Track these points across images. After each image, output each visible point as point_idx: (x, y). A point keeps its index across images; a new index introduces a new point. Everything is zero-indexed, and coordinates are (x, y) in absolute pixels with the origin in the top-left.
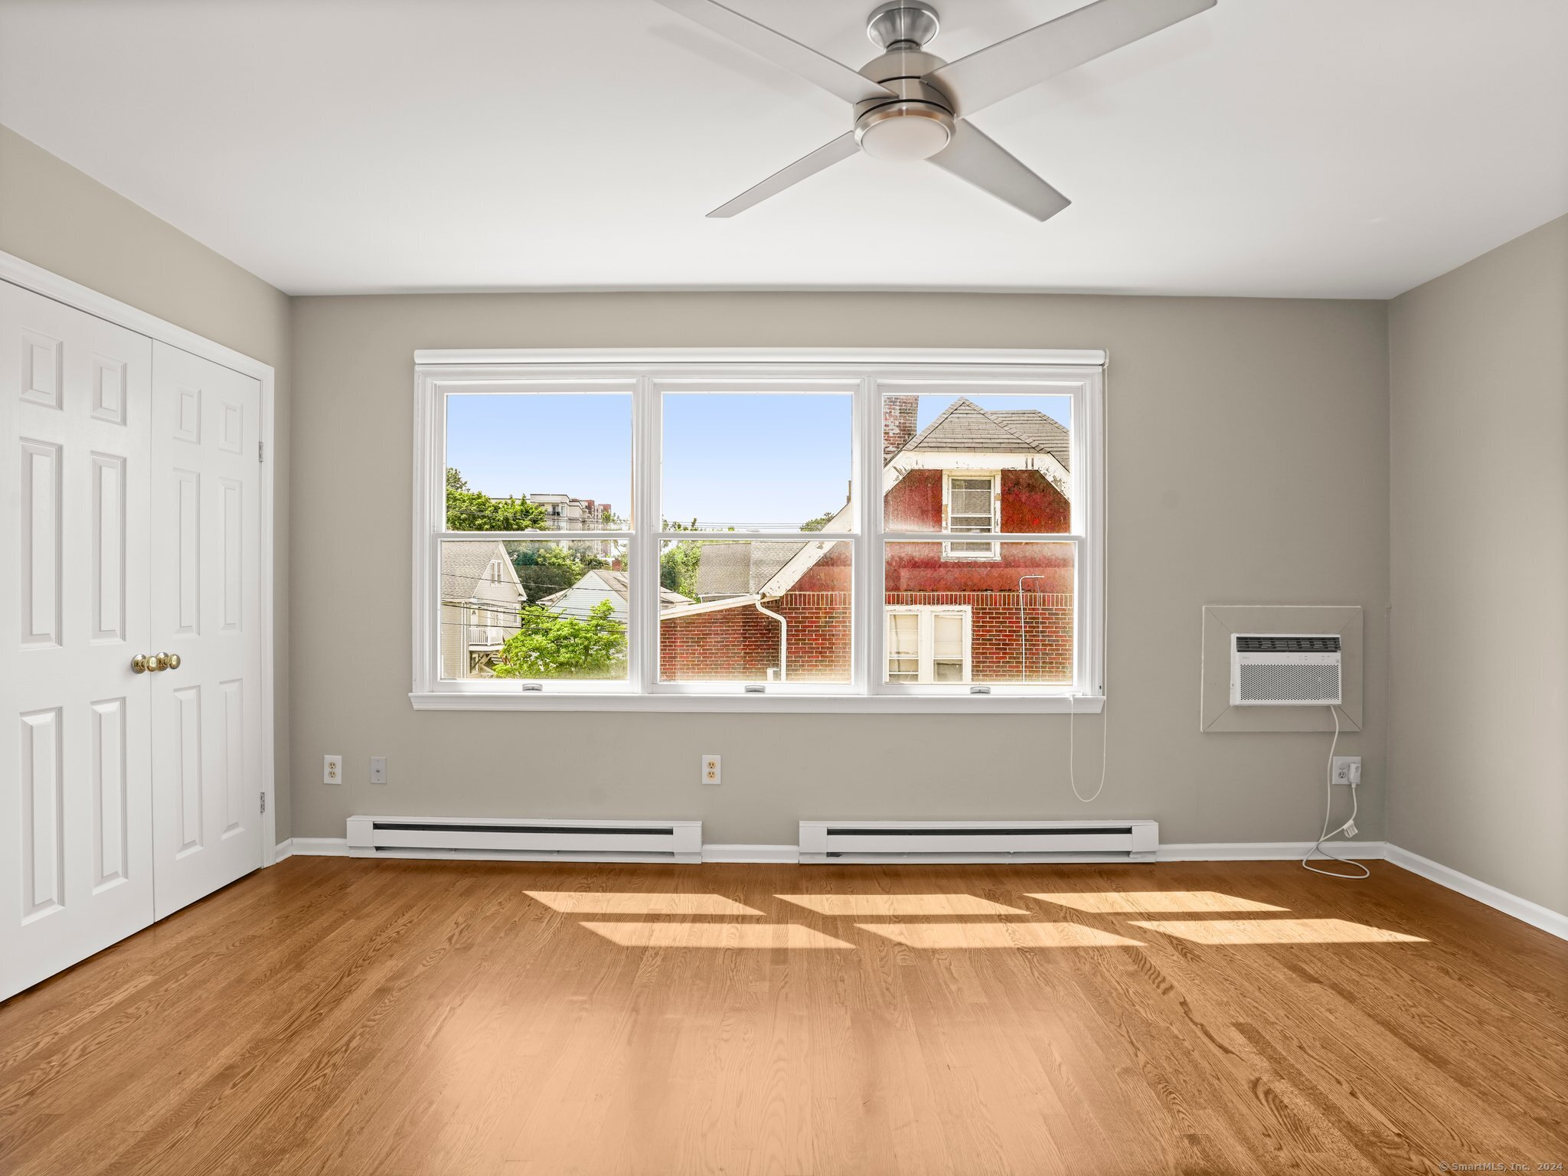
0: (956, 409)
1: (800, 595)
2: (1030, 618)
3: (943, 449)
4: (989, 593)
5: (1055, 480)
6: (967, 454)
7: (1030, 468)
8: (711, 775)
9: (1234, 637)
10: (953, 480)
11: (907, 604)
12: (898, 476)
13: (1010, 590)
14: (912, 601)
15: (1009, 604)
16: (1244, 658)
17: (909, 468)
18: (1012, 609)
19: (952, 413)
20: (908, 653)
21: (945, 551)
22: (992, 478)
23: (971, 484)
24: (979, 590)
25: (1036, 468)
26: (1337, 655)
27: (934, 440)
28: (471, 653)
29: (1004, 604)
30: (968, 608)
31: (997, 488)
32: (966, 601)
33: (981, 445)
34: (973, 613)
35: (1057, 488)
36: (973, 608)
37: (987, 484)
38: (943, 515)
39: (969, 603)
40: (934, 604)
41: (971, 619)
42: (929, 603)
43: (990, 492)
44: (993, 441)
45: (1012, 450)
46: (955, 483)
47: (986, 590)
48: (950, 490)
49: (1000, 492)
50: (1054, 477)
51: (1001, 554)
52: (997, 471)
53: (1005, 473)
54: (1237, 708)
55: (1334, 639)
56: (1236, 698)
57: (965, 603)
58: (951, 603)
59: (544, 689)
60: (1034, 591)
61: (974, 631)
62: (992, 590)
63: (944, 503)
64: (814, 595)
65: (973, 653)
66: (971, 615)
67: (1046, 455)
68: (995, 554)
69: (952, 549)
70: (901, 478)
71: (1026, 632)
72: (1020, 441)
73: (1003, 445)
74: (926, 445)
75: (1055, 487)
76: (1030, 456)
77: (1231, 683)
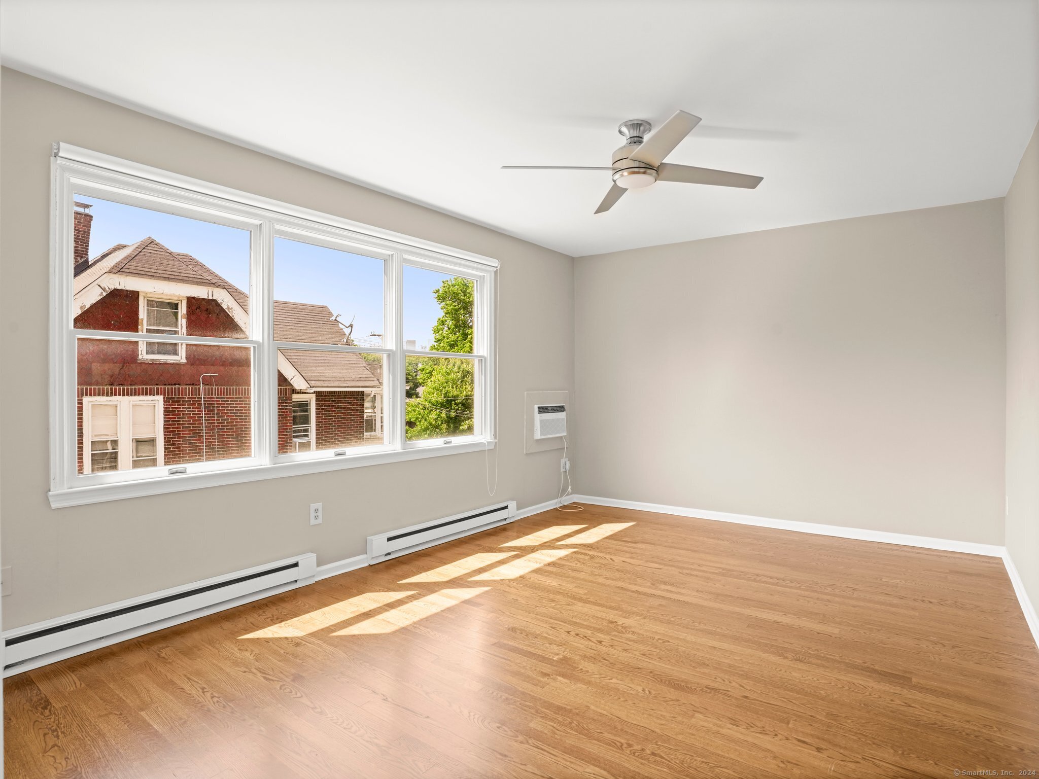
0: (147, 246)
2: (208, 404)
3: (143, 276)
4: (177, 387)
5: (228, 308)
6: (163, 282)
7: (210, 297)
8: (316, 517)
9: (536, 407)
10: (147, 300)
11: (107, 395)
12: (102, 293)
13: (193, 384)
14: (112, 393)
15: (192, 395)
16: (541, 416)
17: (112, 287)
18: (195, 398)
19: (144, 248)
20: (108, 435)
21: (141, 354)
22: (180, 302)
23: (161, 304)
24: (169, 385)
25: (214, 298)
26: (564, 413)
27: (134, 268)
29: (189, 395)
30: (160, 398)
31: (183, 309)
32: (158, 393)
33: (173, 277)
34: (164, 401)
35: (229, 313)
36: (164, 398)
37: (175, 306)
38: (139, 327)
39: (161, 394)
41: (163, 406)
42: (127, 395)
43: (177, 313)
44: (182, 275)
45: (198, 283)
46: (150, 303)
47: (175, 384)
48: (146, 308)
49: (185, 313)
50: (228, 305)
51: (186, 358)
52: (183, 297)
53: (191, 301)
54: (538, 441)
55: (562, 406)
56: (538, 435)
57: (158, 394)
58: (146, 394)
59: (188, 471)
60: (211, 385)
61: (165, 415)
62: (179, 384)
63: (140, 318)
65: (165, 432)
66: (163, 403)
67: (222, 290)
68: (181, 357)
69: (147, 353)
70: (105, 294)
72: (203, 278)
73: (190, 279)
74: (126, 270)
75: (228, 312)
76: (210, 289)
77: (535, 429)
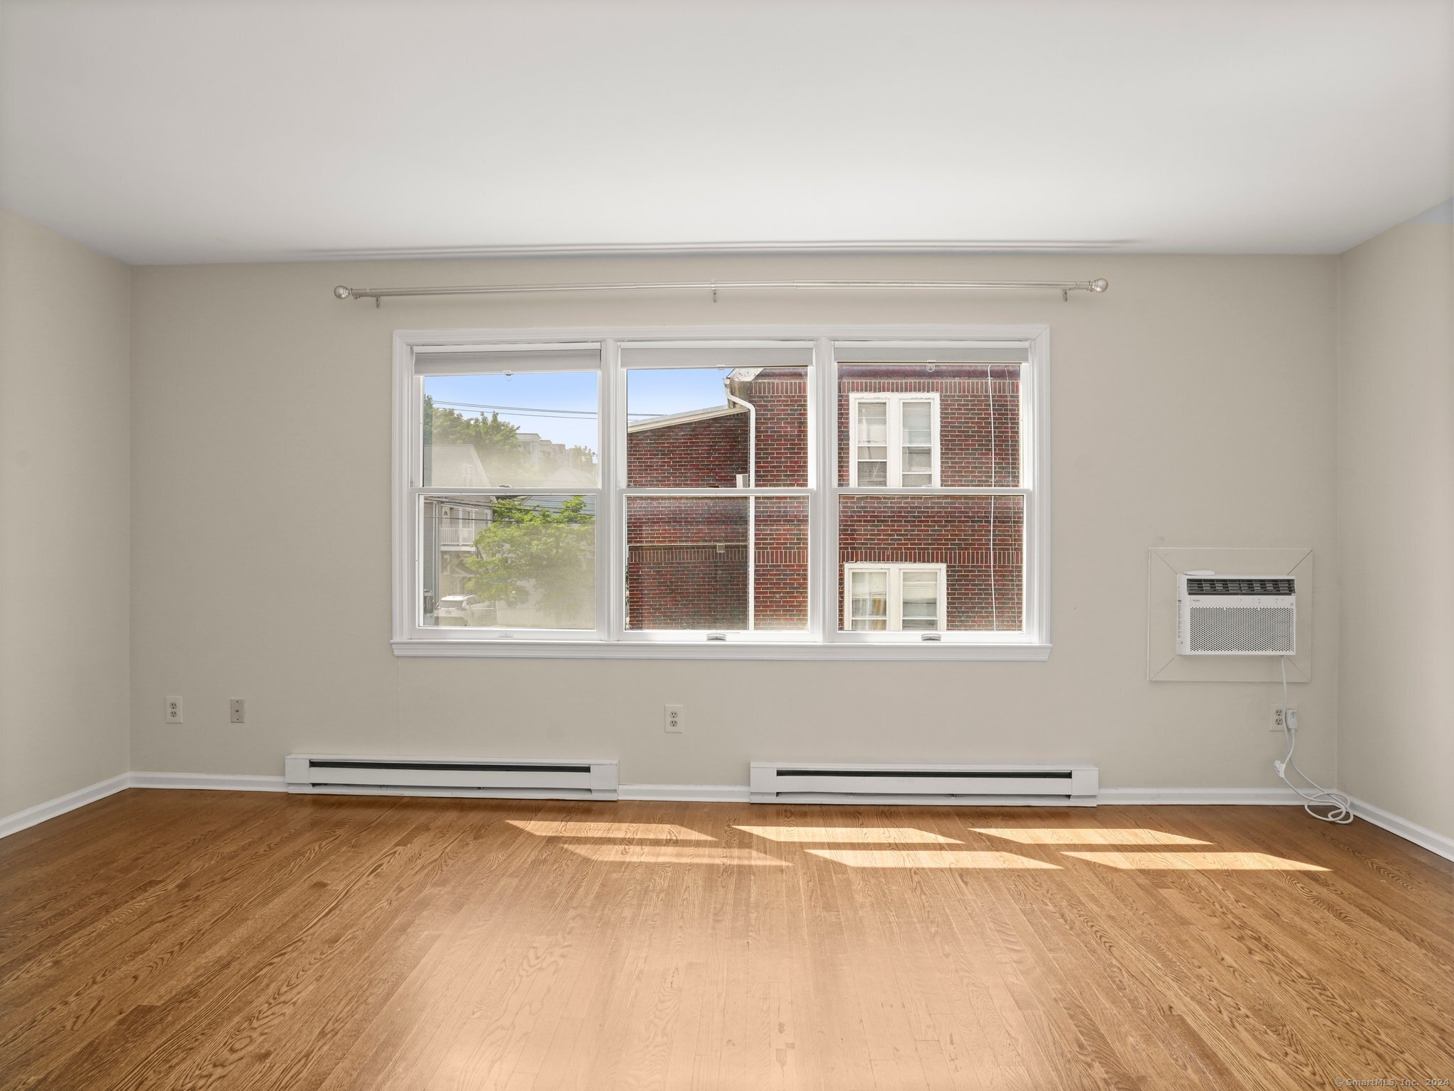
1: (769, 383)
28: (444, 553)
40: (902, 391)
64: (782, 383)
71: (995, 419)
